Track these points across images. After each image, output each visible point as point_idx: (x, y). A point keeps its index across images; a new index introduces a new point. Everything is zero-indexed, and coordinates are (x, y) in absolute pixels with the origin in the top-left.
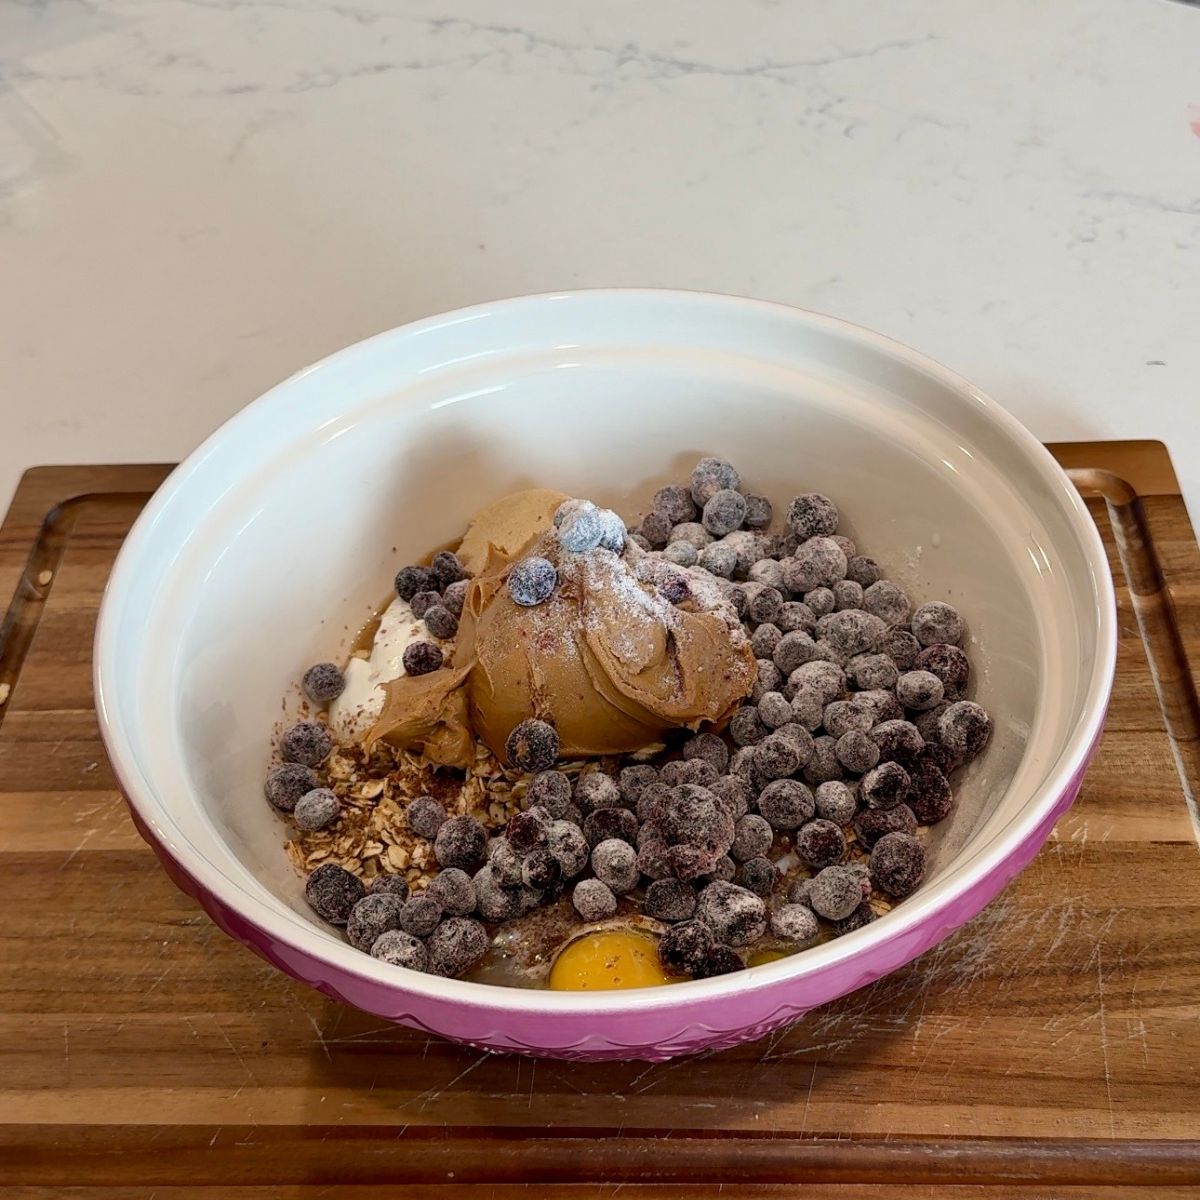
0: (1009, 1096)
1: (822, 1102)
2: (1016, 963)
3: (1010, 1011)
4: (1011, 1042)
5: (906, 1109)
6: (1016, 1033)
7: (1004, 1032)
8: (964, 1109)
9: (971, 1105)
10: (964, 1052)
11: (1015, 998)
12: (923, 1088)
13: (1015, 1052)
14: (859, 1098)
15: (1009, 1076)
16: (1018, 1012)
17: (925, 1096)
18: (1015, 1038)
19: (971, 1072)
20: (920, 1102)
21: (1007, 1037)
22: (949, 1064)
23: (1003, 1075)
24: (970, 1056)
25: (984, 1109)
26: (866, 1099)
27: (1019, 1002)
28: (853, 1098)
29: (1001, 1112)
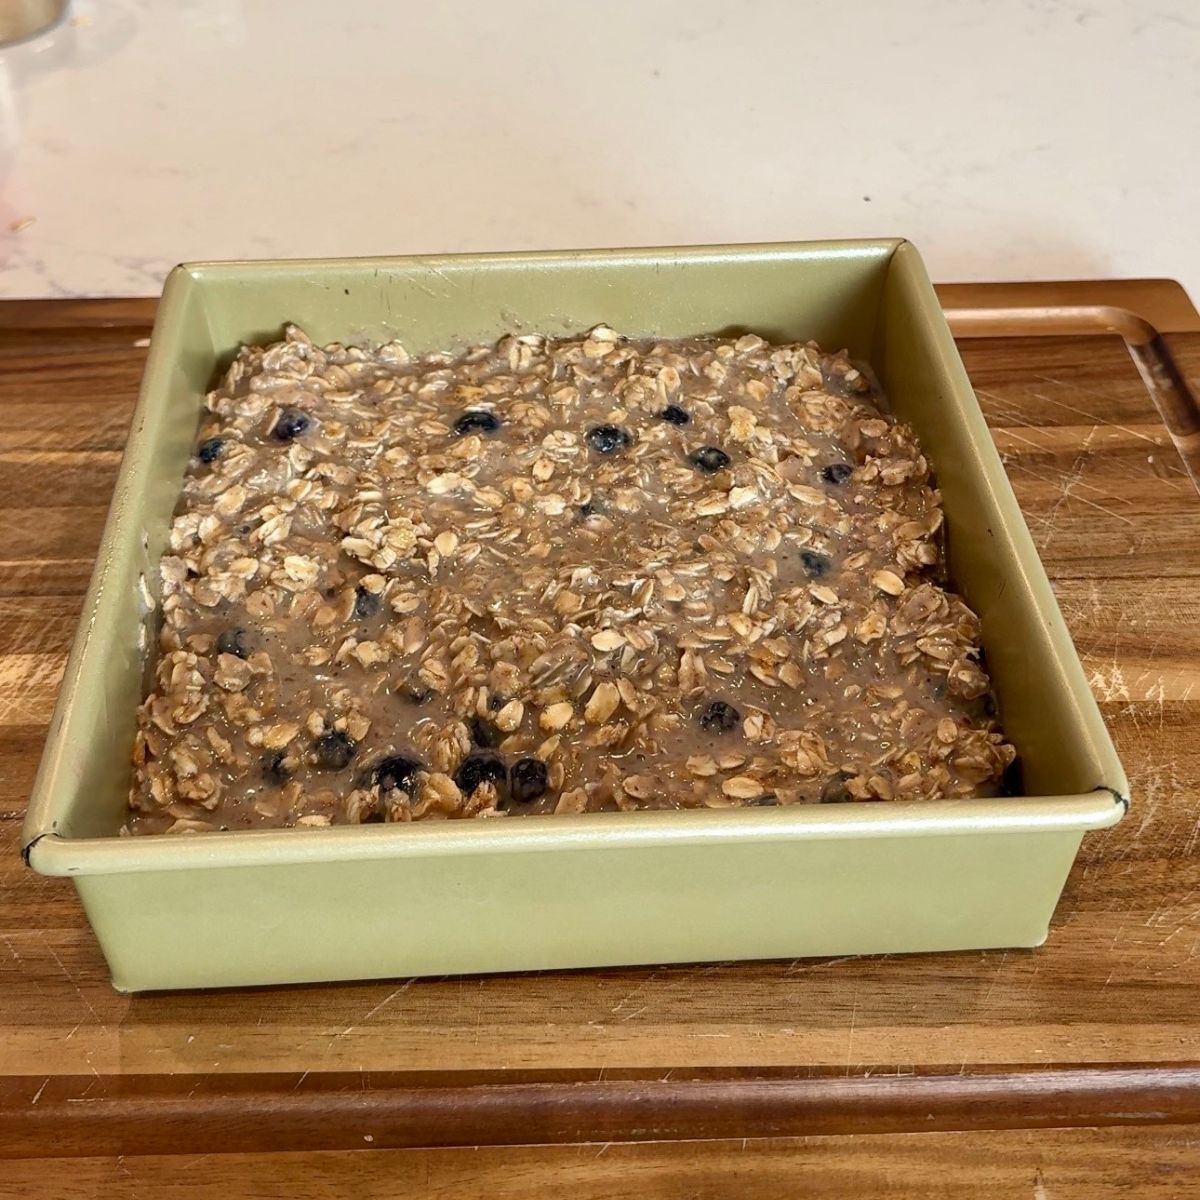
0: (1114, 1010)
1: (870, 1026)
2: (1099, 846)
3: (1100, 904)
4: (1107, 942)
5: (980, 1031)
6: (1114, 931)
7: (1097, 930)
8: (1058, 1029)
9: (1064, 1023)
10: (1049, 957)
11: (1105, 888)
12: (1001, 1004)
13: (1114, 955)
14: (919, 1020)
15: (1109, 985)
16: (1112, 905)
17: (1006, 1014)
18: (1111, 938)
19: (1060, 981)
20: (1000, 1023)
21: (1101, 936)
22: (1032, 973)
23: (1103, 984)
24: (1057, 962)
25: (1083, 1029)
26: (928, 1021)
27: (1110, 893)
28: (911, 1021)
29: (1108, 1031)
